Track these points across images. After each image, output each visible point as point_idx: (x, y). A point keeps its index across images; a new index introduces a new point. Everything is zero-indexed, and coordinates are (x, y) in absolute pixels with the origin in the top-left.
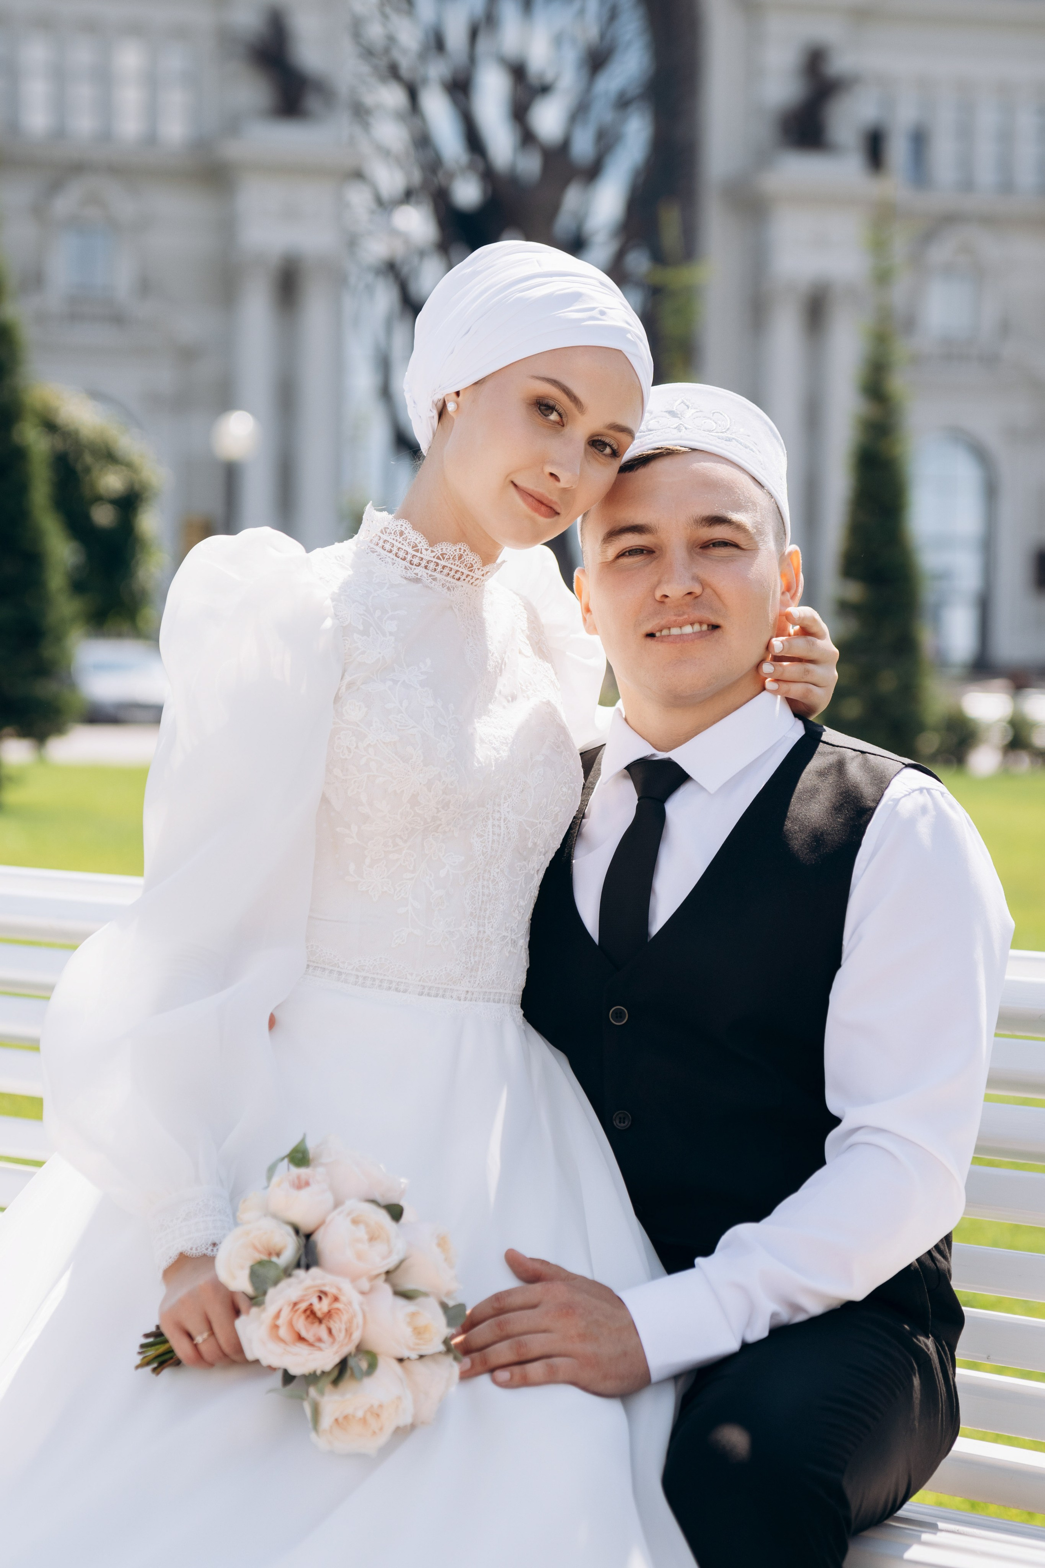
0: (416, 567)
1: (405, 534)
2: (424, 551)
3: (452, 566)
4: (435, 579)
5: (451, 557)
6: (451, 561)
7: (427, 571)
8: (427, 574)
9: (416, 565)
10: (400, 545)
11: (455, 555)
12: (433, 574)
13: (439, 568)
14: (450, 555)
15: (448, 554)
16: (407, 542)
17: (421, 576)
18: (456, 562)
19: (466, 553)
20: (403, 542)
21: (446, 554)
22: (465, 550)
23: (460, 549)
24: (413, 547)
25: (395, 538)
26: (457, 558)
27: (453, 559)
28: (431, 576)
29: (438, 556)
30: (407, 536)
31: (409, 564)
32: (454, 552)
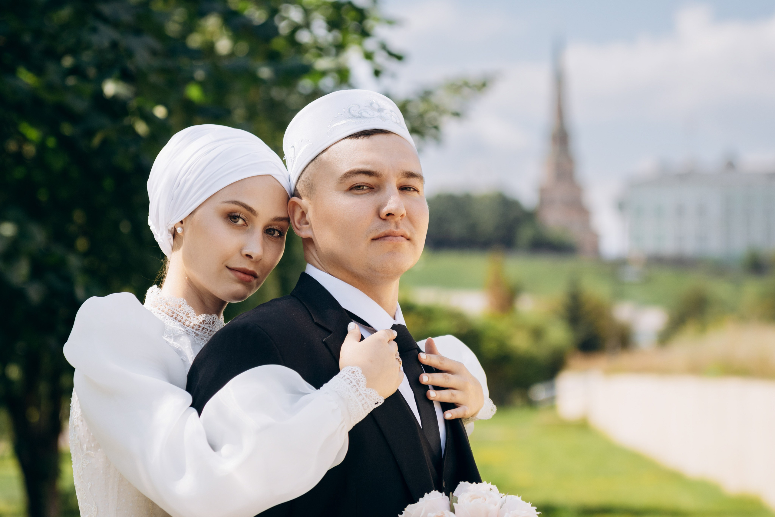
0: (187, 327)
1: (182, 307)
2: (192, 318)
3: (208, 328)
4: (197, 335)
5: (208, 323)
6: (208, 325)
7: (193, 330)
8: (193, 332)
9: (187, 326)
10: (178, 313)
11: (210, 322)
12: (196, 332)
13: (200, 329)
14: (208, 322)
15: (207, 321)
16: (183, 311)
17: (189, 333)
18: (210, 326)
19: (216, 320)
20: (180, 311)
21: (206, 321)
22: (216, 319)
23: (213, 318)
24: (186, 315)
25: (176, 309)
26: (211, 323)
27: (209, 324)
28: (195, 333)
29: (201, 322)
30: (183, 308)
31: (182, 324)
32: (210, 320)
